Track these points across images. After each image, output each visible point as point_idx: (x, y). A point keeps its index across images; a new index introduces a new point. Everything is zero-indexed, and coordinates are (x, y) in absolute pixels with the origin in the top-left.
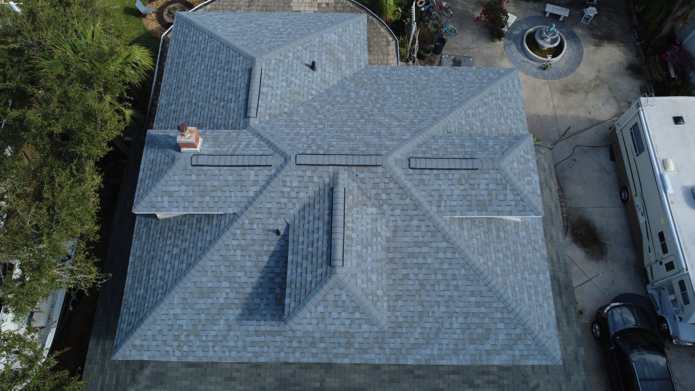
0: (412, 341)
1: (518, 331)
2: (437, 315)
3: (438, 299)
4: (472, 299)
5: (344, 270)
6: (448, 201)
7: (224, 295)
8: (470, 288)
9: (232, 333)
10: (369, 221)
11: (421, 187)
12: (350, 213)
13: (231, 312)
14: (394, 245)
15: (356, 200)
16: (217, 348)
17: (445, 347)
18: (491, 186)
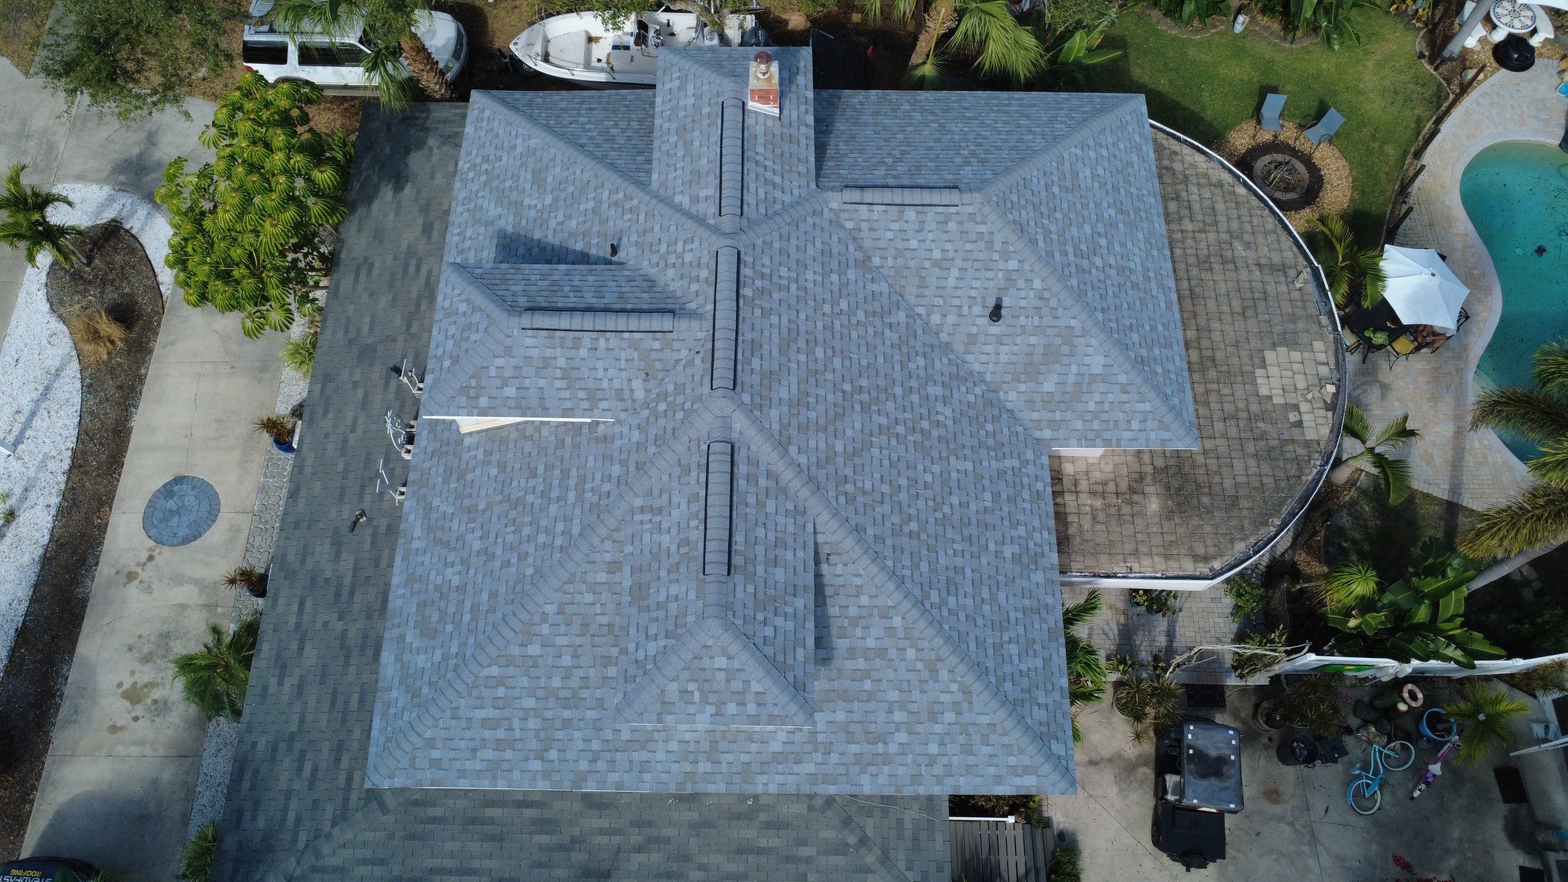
0: (436, 502)
1: (425, 690)
2: (469, 537)
3: (492, 535)
4: (485, 597)
5: (515, 333)
6: (650, 526)
7: (535, 202)
8: (502, 590)
9: (482, 230)
10: (616, 384)
11: (677, 471)
12: (625, 344)
13: (511, 219)
14: (585, 442)
15: (654, 356)
16: (466, 215)
17: (420, 559)
18: (673, 607)
